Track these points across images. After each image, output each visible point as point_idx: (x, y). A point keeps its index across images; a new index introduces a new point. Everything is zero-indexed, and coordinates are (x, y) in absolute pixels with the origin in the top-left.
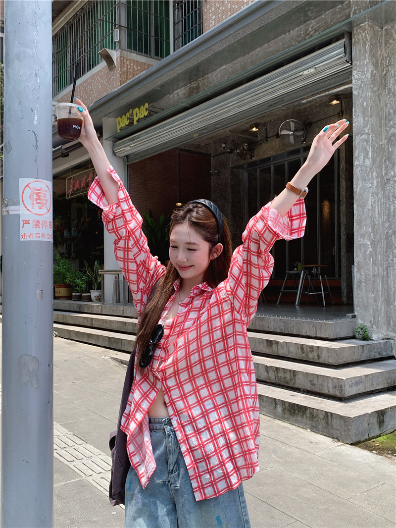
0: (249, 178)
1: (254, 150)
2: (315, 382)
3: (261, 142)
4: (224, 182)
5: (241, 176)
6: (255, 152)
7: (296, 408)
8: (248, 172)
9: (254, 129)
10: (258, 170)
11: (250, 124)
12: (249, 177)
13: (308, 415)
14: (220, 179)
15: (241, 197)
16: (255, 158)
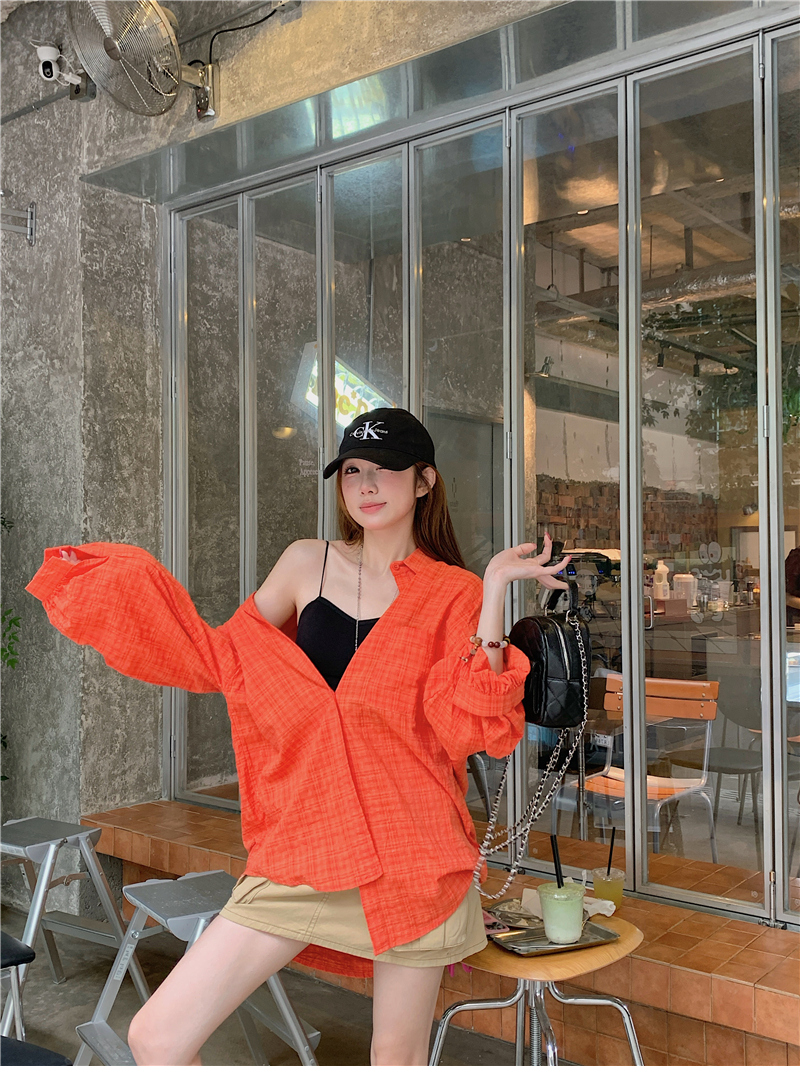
0: (188, 252)
1: (216, 61)
4: (47, 259)
6: (223, 75)
10: (245, 206)
14: (31, 244)
15: (148, 350)
16: (225, 114)
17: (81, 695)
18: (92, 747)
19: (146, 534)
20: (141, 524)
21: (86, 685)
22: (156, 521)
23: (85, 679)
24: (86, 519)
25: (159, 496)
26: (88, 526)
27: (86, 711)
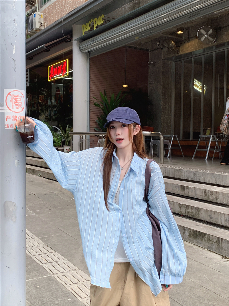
0: (176, 67)
1: (179, 47)
2: (212, 216)
3: (185, 41)
4: (157, 70)
5: (170, 66)
6: (180, 48)
7: (198, 233)
8: (176, 62)
9: (180, 32)
10: (183, 61)
11: (177, 28)
12: (176, 65)
13: (206, 239)
14: (155, 68)
15: (170, 81)
16: (180, 53)
17: (161, 125)
19: (169, 105)
25: (171, 100)
26: (162, 104)
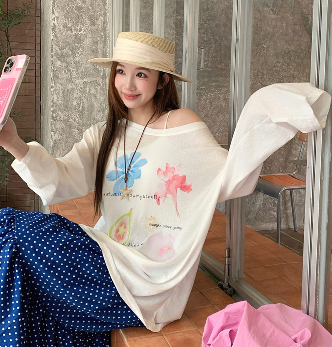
17: (52, 120)
18: (59, 151)
19: (97, 30)
20: (93, 24)
21: (54, 115)
22: (104, 22)
23: (53, 112)
24: (54, 18)
25: (107, 7)
26: (56, 22)
27: (55, 130)
